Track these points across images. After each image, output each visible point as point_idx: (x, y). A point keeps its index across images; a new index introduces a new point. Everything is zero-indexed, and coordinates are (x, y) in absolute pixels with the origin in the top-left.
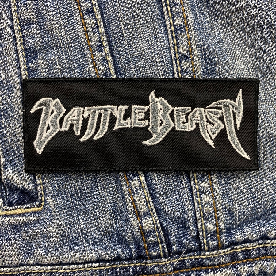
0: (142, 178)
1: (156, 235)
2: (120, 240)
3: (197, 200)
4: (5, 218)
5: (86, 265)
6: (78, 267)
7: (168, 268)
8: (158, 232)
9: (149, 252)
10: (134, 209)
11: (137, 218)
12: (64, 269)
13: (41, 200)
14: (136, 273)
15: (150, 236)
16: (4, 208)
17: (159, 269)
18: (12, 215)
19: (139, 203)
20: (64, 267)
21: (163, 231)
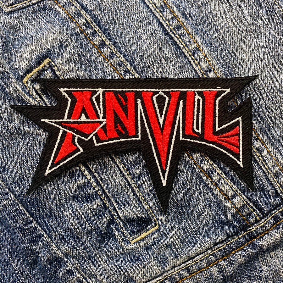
0: (219, 171)
1: (248, 207)
2: (223, 223)
3: (265, 168)
4: (137, 245)
5: (208, 252)
6: (203, 255)
7: (267, 226)
8: (248, 205)
9: (249, 221)
10: (224, 196)
11: (229, 201)
12: (195, 261)
13: (154, 221)
14: (246, 240)
15: (243, 210)
16: (132, 238)
17: (261, 230)
18: (140, 240)
19: (225, 190)
20: (194, 260)
21: (251, 202)
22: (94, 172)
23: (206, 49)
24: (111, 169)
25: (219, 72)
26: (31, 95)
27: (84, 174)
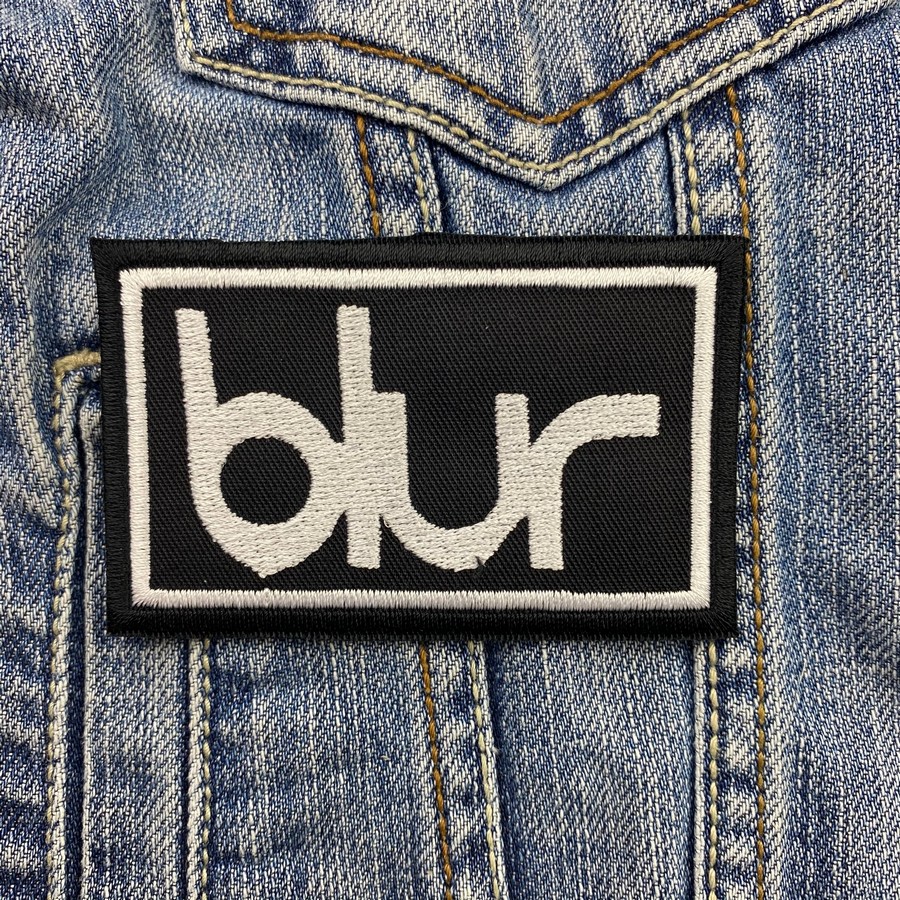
22: (86, 852)
23: (782, 700)
24: (152, 882)
25: (777, 813)
26: (53, 431)
27: (44, 836)
